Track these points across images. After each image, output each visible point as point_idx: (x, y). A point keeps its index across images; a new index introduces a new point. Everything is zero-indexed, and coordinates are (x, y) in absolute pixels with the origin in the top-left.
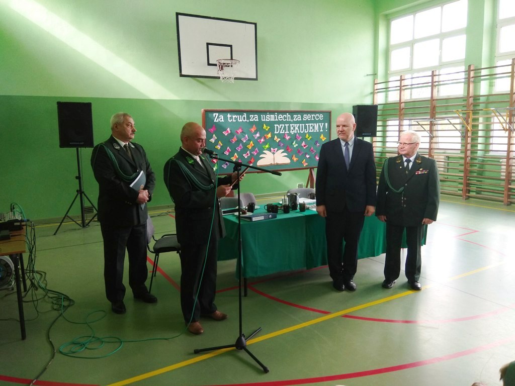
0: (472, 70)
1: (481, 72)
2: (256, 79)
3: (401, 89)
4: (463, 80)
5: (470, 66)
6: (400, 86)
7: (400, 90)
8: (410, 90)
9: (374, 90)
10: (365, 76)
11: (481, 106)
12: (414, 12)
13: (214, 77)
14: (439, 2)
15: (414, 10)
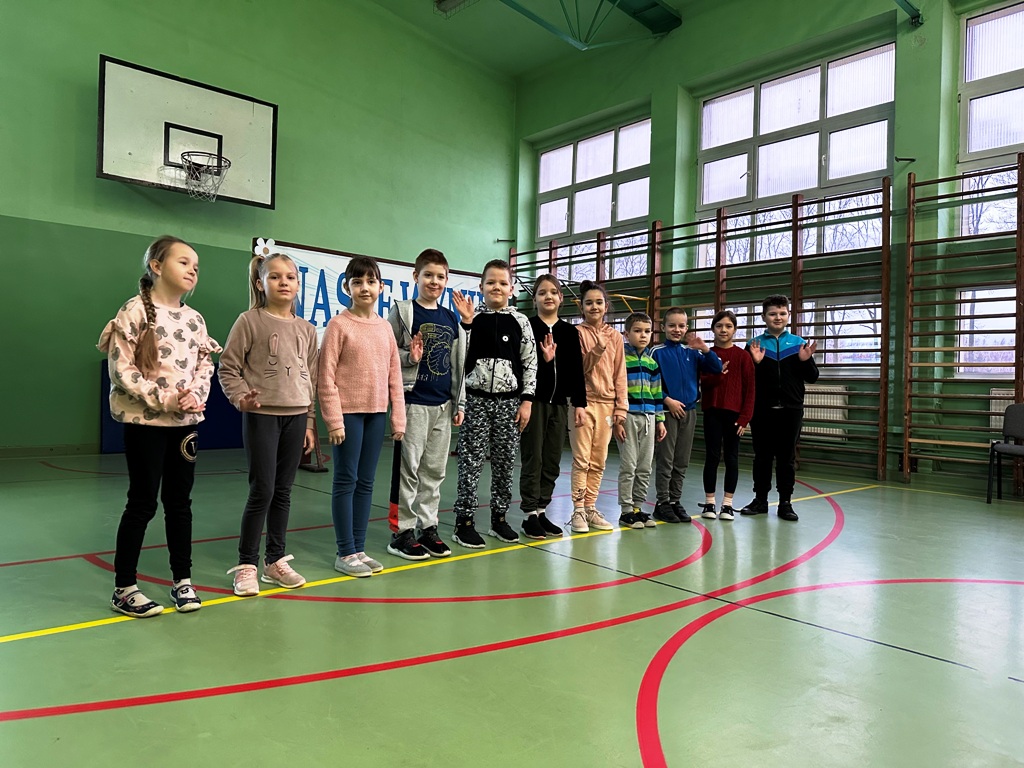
0: (658, 230)
1: (672, 235)
2: (272, 207)
3: (552, 264)
4: (646, 248)
5: (654, 224)
6: (550, 260)
7: (550, 267)
8: (568, 267)
10: (495, 242)
11: (675, 290)
12: (575, 139)
13: (176, 189)
14: (612, 123)
15: (574, 136)
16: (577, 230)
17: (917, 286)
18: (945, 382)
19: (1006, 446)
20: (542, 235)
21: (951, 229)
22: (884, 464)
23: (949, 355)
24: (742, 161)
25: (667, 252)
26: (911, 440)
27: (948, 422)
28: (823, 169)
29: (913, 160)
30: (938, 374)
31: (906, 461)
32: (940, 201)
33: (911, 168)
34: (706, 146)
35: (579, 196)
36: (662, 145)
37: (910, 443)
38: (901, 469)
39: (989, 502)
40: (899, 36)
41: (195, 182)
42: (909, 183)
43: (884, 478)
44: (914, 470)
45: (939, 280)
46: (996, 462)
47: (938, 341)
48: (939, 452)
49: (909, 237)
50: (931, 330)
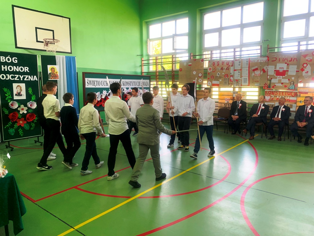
0: (192, 56)
1: (196, 57)
2: (71, 53)
7: (156, 65)
10: (136, 56)
15: (161, 21)
24: (217, 34)
28: (241, 40)
34: (205, 29)
35: (164, 41)
41: (46, 47)
42: (268, 48)
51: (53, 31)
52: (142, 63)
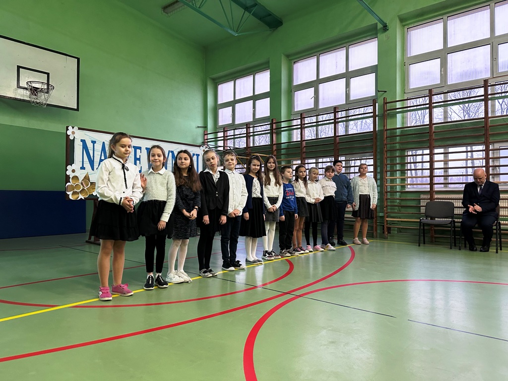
0: (274, 123)
1: (281, 125)
2: (77, 110)
4: (269, 131)
5: (272, 120)
6: (224, 137)
7: (224, 140)
8: (233, 140)
9: (204, 140)
10: (196, 128)
11: (283, 152)
12: (234, 78)
13: (24, 101)
14: (252, 71)
15: (234, 76)
16: (237, 122)
17: (388, 149)
18: (401, 192)
19: (426, 220)
20: (220, 124)
21: (403, 123)
22: (376, 231)
23: (403, 180)
24: (311, 91)
25: (279, 134)
26: (387, 219)
27: (403, 210)
28: (348, 95)
29: (386, 92)
30: (398, 189)
31: (386, 229)
32: (397, 110)
33: (385, 95)
34: (295, 83)
35: (237, 106)
36: (275, 82)
37: (387, 221)
38: (384, 233)
39: (419, 246)
40: (378, 35)
41: (34, 97)
42: (384, 102)
43: (377, 237)
44: (389, 232)
45: (398, 146)
46: (422, 228)
47: (398, 173)
48: (400, 224)
49: (384, 126)
50: (395, 169)
51: (48, 74)
52: (205, 138)
